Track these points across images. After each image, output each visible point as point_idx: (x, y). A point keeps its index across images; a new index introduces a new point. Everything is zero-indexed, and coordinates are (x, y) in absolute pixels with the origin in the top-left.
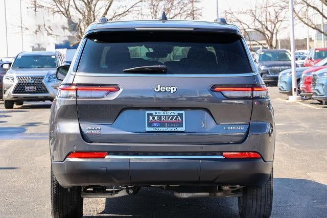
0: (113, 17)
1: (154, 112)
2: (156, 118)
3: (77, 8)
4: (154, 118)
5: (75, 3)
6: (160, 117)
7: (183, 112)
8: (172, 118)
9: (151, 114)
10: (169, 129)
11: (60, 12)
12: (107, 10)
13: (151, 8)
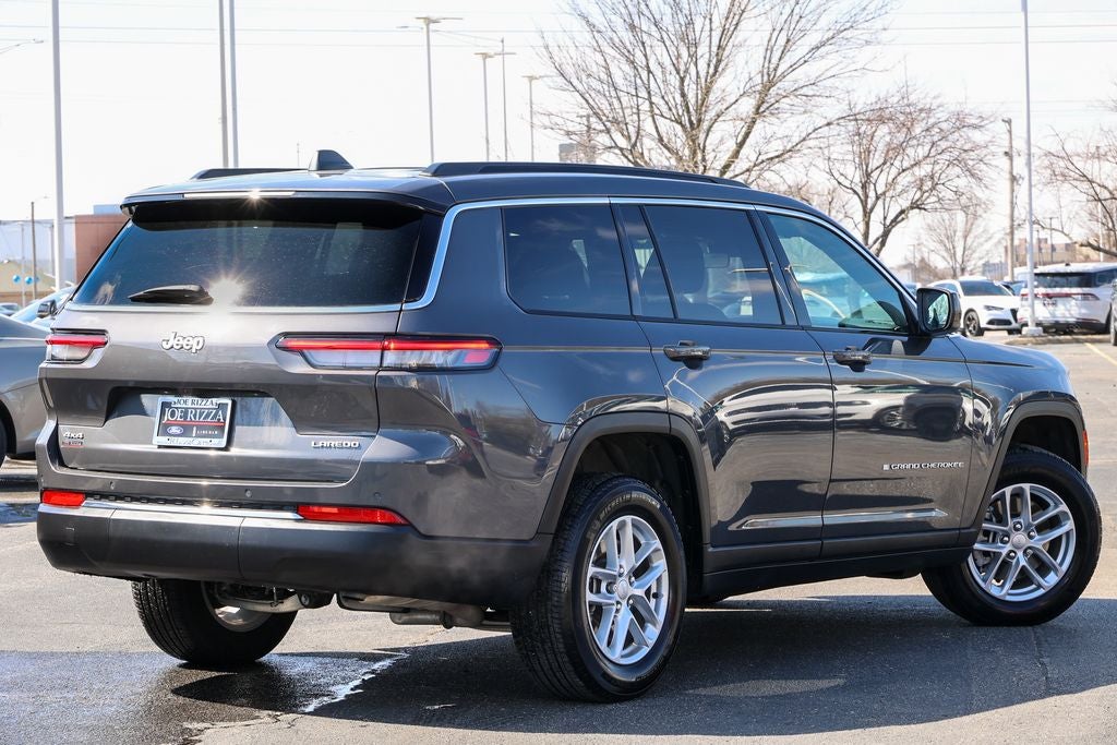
0: (755, 165)
1: (174, 400)
2: (178, 414)
3: (661, 140)
4: (173, 414)
5: (656, 128)
6: (186, 411)
7: (228, 401)
8: (207, 416)
9: (169, 404)
10: (197, 442)
11: (617, 151)
12: (741, 145)
13: (852, 143)
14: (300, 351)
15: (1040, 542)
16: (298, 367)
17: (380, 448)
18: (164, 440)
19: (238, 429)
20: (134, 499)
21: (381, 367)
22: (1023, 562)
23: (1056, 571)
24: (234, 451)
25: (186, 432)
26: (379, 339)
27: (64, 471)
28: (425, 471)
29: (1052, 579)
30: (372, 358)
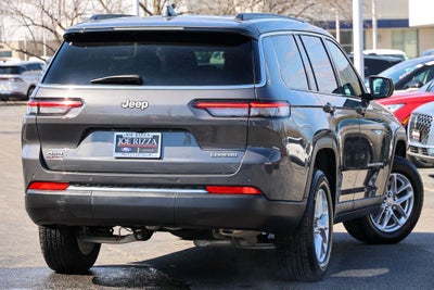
1: (124, 134)
2: (127, 141)
4: (124, 141)
6: (132, 140)
7: (159, 134)
8: (146, 142)
9: (121, 137)
10: (141, 155)
14: (205, 109)
15: (398, 202)
16: (205, 117)
17: (248, 157)
18: (120, 155)
19: (166, 148)
20: (102, 185)
21: (249, 116)
22: (392, 213)
23: (405, 216)
24: (165, 160)
25: (134, 150)
26: (248, 102)
27: (48, 172)
28: (263, 168)
29: (403, 221)
30: (244, 112)
